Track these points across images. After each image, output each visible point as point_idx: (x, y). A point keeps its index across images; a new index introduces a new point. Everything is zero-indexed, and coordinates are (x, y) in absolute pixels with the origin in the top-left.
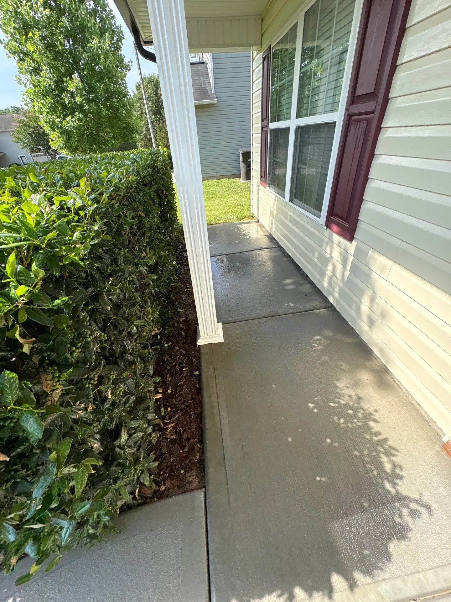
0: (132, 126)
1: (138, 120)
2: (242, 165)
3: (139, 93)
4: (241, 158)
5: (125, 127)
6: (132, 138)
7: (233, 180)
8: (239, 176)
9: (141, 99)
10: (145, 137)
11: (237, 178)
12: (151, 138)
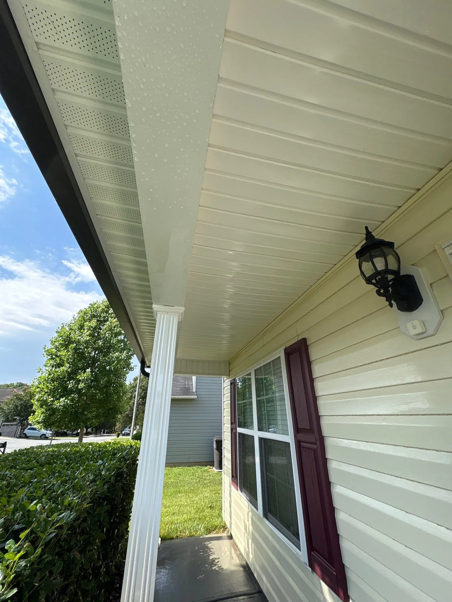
0: (118, 408)
1: (125, 404)
2: (216, 452)
3: (135, 383)
4: (215, 446)
5: (111, 408)
6: (114, 418)
7: (205, 468)
8: (211, 464)
9: (134, 387)
10: (127, 416)
11: (210, 466)
12: (132, 417)
